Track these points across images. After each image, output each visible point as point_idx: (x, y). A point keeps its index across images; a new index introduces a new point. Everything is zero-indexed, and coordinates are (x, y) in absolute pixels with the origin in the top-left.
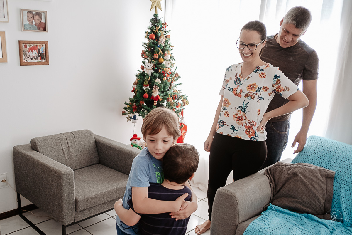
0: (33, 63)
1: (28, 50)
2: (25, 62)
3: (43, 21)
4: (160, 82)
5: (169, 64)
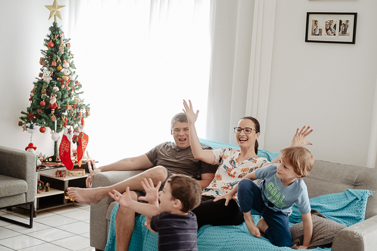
4: (58, 90)
5: (68, 72)
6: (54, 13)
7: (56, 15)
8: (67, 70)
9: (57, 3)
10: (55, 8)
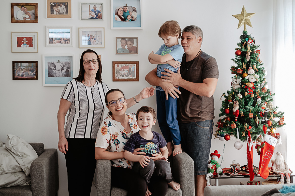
0: (124, 80)
1: (120, 69)
2: (117, 78)
3: (135, 45)
4: (242, 97)
5: (252, 79)
6: (243, 21)
7: (245, 23)
8: (252, 77)
9: (246, 12)
10: (243, 16)
